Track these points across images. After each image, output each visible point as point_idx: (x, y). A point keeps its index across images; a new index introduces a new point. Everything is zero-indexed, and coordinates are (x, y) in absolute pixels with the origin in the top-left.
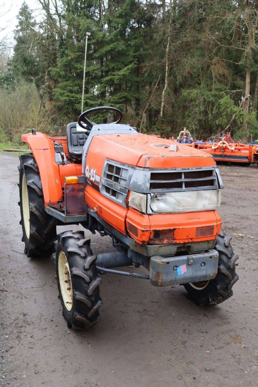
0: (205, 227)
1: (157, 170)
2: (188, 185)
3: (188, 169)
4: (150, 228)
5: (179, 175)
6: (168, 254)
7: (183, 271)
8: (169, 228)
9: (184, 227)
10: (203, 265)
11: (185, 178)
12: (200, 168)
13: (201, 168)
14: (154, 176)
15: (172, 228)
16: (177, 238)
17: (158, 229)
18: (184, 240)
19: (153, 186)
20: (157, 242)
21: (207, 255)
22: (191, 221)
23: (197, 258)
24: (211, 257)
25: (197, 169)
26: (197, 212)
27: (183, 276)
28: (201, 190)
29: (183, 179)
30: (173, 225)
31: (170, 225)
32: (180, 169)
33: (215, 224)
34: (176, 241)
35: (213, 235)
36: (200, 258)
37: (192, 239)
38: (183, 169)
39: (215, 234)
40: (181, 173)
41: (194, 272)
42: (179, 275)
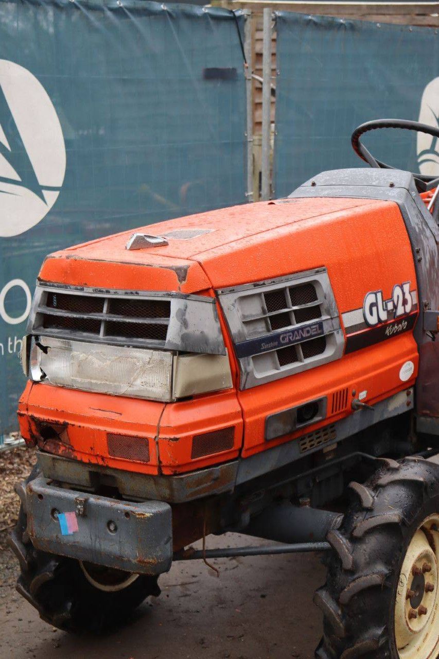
0: (125, 436)
1: (53, 286)
3: (108, 292)
4: (27, 410)
7: (69, 525)
8: (57, 419)
9: (82, 424)
10: (112, 527)
11: (108, 312)
12: (134, 292)
13: (137, 293)
14: (49, 299)
15: (62, 421)
16: (76, 448)
17: (36, 415)
18: (91, 457)
19: (46, 321)
20: (48, 447)
21: (122, 506)
22: (99, 414)
23: (98, 506)
24: (127, 514)
25: (126, 293)
26: (116, 396)
27: (71, 539)
28: (128, 346)
29: (104, 315)
30: (63, 414)
32: (91, 290)
33: (151, 435)
34: (75, 454)
35: (148, 463)
36: (103, 507)
37: (103, 459)
38: (96, 291)
39: (154, 461)
40: (102, 300)
41: (93, 538)
42: (63, 532)
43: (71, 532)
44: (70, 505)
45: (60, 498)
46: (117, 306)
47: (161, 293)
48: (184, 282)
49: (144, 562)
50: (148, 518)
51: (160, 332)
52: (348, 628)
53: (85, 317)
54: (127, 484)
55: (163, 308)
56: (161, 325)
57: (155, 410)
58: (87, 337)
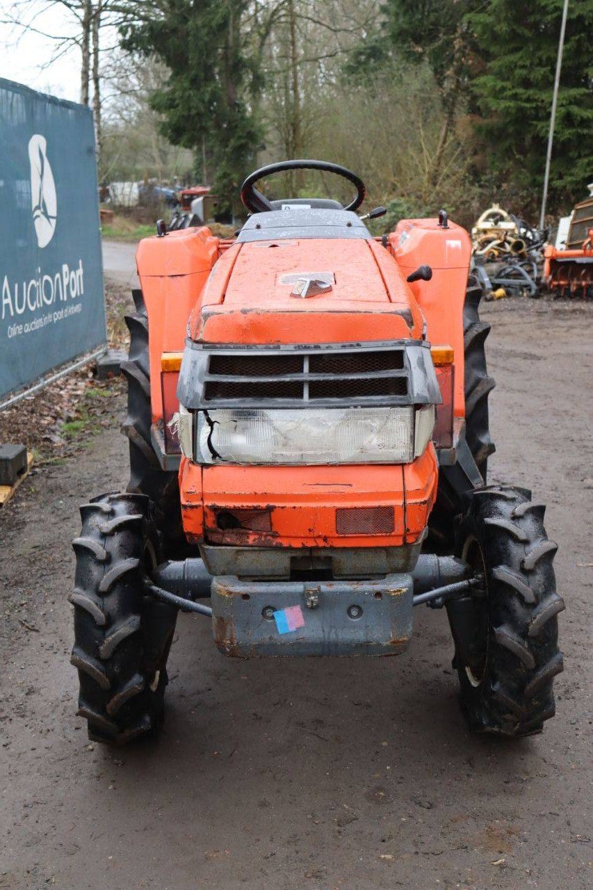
0: (363, 508)
1: (226, 348)
2: (319, 391)
3: (317, 347)
4: (202, 499)
5: (293, 363)
6: (266, 573)
7: (290, 621)
8: (255, 504)
9: (298, 505)
10: (354, 613)
11: (311, 371)
12: (354, 344)
13: (358, 345)
14: (216, 364)
15: (264, 505)
16: (281, 533)
17: (222, 504)
18: (302, 541)
19: (212, 390)
20: (228, 540)
21: (367, 587)
22: (322, 490)
24: (378, 594)
25: (344, 347)
26: (340, 466)
27: (294, 637)
28: (356, 407)
29: (306, 375)
30: (265, 496)
31: (255, 496)
32: (292, 347)
33: (398, 503)
34: (279, 540)
35: (393, 533)
36: (343, 593)
37: (325, 539)
38: (299, 348)
39: (399, 529)
41: (326, 630)
42: (281, 631)
43: (293, 629)
44: (290, 600)
47: (389, 342)
48: (413, 327)
49: (398, 642)
50: (404, 593)
51: (401, 386)
53: (287, 379)
56: (400, 378)
57: (395, 474)
58: (283, 403)
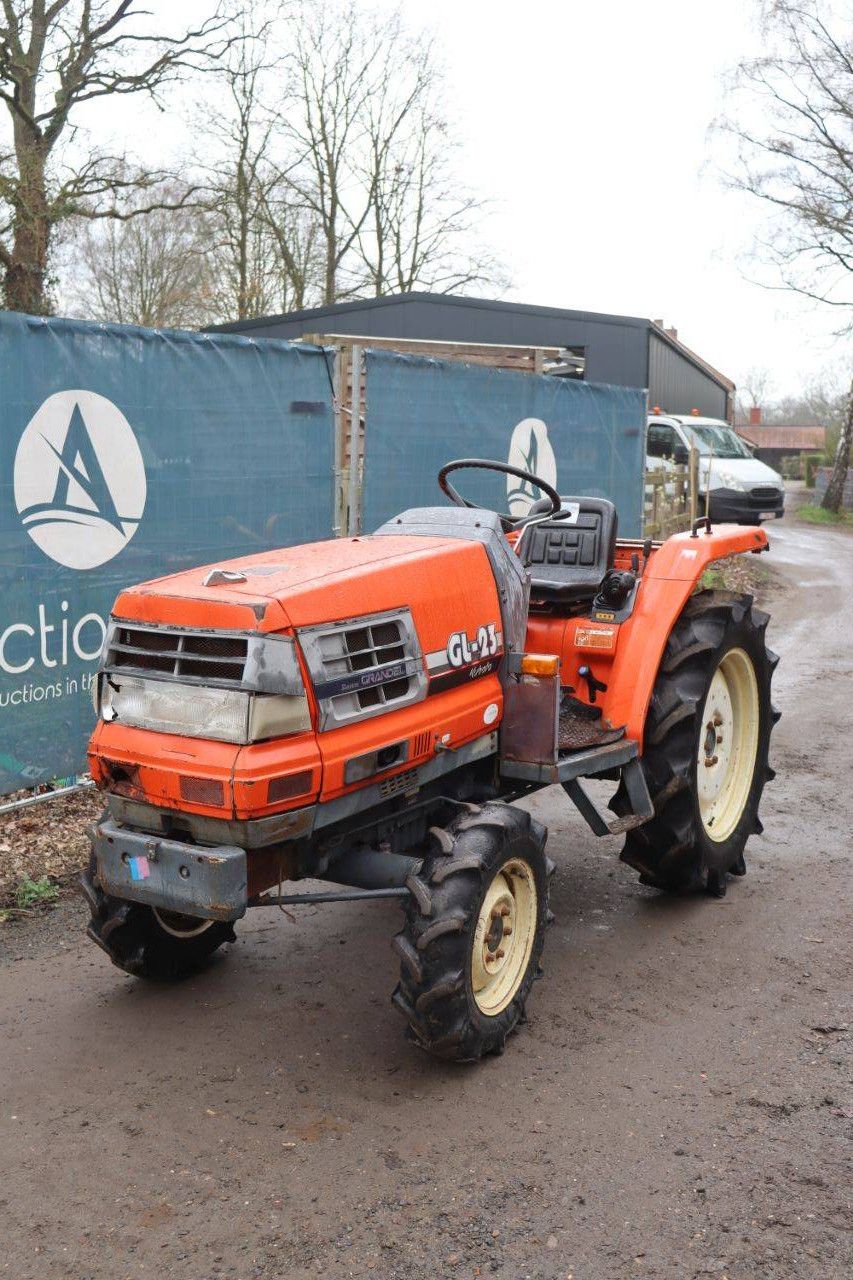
0: (200, 779)
1: (127, 622)
2: (188, 668)
3: (183, 629)
4: (98, 750)
5: (170, 641)
7: (140, 869)
8: (128, 761)
9: (154, 766)
10: (185, 873)
11: (184, 650)
12: (210, 630)
13: (213, 631)
14: (123, 636)
15: (133, 762)
16: (147, 790)
17: (107, 756)
19: (119, 658)
20: (119, 790)
21: (195, 851)
22: (173, 756)
23: (169, 850)
24: (200, 859)
25: (202, 631)
27: (143, 884)
28: (203, 686)
29: (178, 654)
30: (135, 755)
31: (127, 754)
32: (165, 627)
33: (226, 779)
34: (147, 797)
35: (223, 807)
36: (177, 852)
37: (175, 802)
38: (171, 628)
39: (228, 805)
40: (177, 637)
41: (165, 883)
42: (134, 878)
43: (141, 877)
44: (142, 850)
45: (130, 843)
46: (192, 643)
47: (239, 631)
48: (262, 621)
49: (216, 908)
50: (222, 864)
51: (236, 672)
52: (425, 972)
53: (159, 655)
54: (200, 829)
55: (240, 647)
56: (238, 665)
57: (230, 753)
58: (160, 675)
